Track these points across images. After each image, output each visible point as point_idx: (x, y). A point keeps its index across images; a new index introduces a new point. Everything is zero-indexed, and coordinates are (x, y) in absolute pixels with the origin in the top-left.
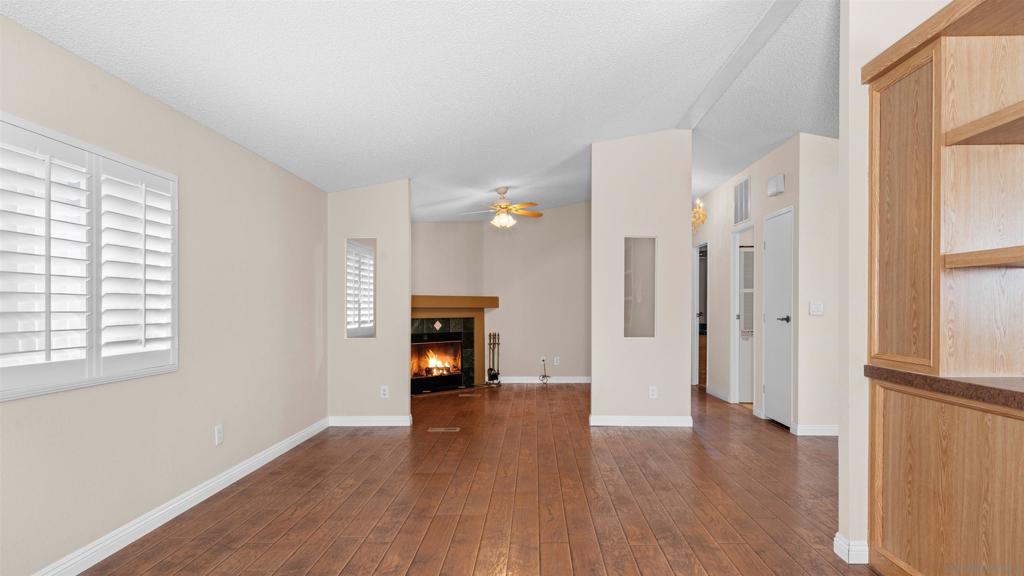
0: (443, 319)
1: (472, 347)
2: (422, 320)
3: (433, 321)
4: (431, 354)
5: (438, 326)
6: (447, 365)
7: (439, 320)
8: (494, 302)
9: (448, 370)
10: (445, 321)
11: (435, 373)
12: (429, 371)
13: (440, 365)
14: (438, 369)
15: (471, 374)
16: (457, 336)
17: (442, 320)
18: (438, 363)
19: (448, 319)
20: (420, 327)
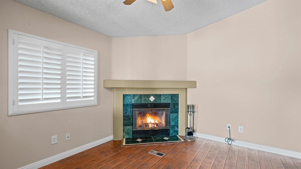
0: (156, 95)
1: (177, 112)
3: (149, 96)
5: (152, 99)
6: (157, 122)
7: (153, 95)
8: (193, 84)
10: (157, 96)
11: (150, 126)
14: (152, 124)
15: (176, 129)
16: (166, 105)
17: (154, 95)
18: (152, 120)
19: (160, 95)
20: (139, 99)
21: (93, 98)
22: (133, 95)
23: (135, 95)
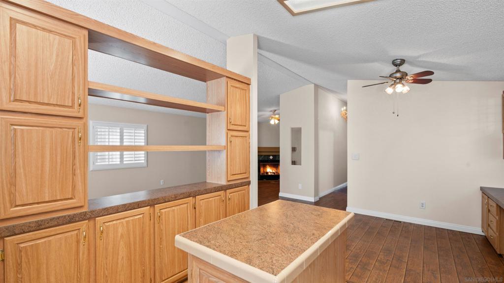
2: (265, 155)
3: (269, 156)
4: (268, 167)
5: (271, 157)
6: (274, 171)
9: (274, 173)
11: (269, 174)
12: (267, 173)
13: (271, 171)
17: (272, 155)
18: (269, 170)
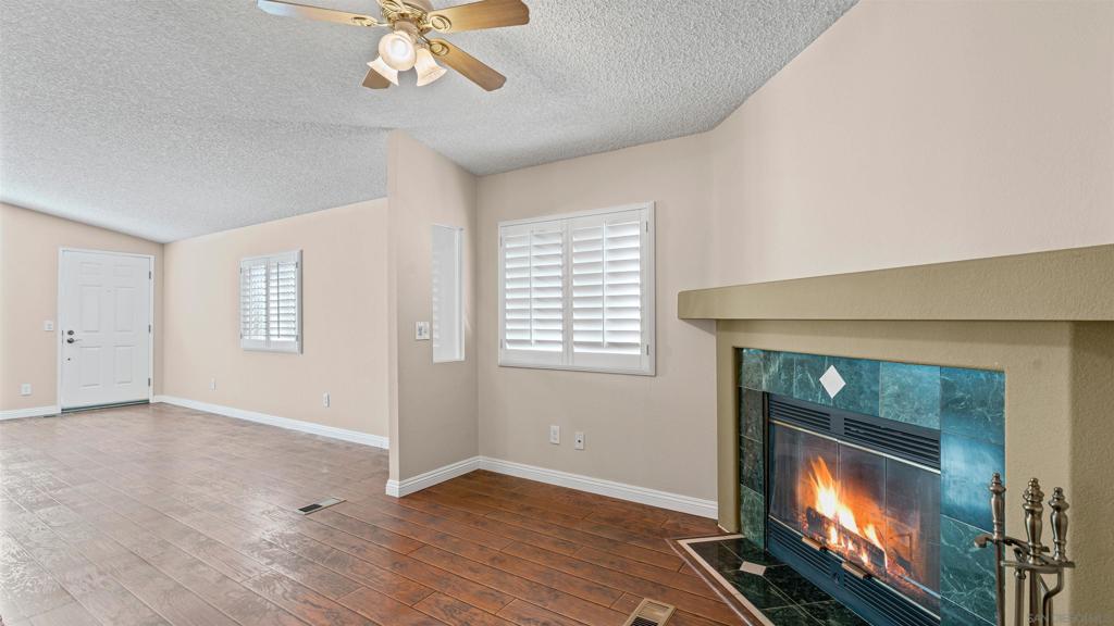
0: (848, 361)
3: (817, 364)
7: (835, 360)
10: (857, 370)
17: (847, 365)
20: (783, 377)
21: (637, 352)
22: (764, 351)
23: (769, 352)
